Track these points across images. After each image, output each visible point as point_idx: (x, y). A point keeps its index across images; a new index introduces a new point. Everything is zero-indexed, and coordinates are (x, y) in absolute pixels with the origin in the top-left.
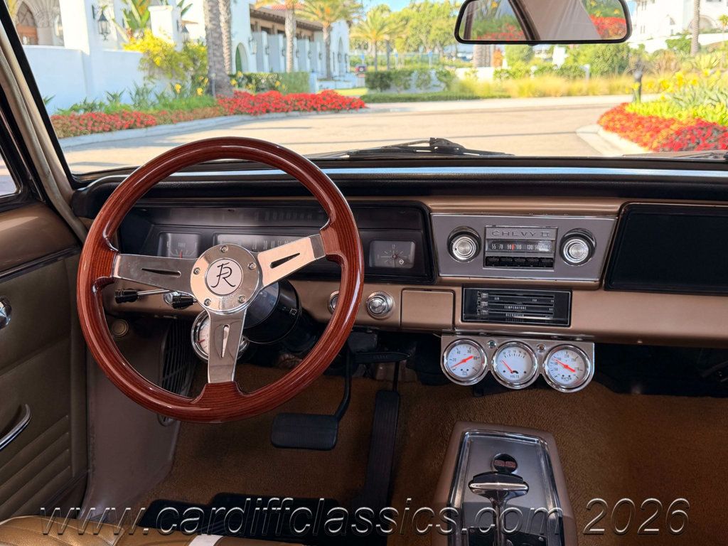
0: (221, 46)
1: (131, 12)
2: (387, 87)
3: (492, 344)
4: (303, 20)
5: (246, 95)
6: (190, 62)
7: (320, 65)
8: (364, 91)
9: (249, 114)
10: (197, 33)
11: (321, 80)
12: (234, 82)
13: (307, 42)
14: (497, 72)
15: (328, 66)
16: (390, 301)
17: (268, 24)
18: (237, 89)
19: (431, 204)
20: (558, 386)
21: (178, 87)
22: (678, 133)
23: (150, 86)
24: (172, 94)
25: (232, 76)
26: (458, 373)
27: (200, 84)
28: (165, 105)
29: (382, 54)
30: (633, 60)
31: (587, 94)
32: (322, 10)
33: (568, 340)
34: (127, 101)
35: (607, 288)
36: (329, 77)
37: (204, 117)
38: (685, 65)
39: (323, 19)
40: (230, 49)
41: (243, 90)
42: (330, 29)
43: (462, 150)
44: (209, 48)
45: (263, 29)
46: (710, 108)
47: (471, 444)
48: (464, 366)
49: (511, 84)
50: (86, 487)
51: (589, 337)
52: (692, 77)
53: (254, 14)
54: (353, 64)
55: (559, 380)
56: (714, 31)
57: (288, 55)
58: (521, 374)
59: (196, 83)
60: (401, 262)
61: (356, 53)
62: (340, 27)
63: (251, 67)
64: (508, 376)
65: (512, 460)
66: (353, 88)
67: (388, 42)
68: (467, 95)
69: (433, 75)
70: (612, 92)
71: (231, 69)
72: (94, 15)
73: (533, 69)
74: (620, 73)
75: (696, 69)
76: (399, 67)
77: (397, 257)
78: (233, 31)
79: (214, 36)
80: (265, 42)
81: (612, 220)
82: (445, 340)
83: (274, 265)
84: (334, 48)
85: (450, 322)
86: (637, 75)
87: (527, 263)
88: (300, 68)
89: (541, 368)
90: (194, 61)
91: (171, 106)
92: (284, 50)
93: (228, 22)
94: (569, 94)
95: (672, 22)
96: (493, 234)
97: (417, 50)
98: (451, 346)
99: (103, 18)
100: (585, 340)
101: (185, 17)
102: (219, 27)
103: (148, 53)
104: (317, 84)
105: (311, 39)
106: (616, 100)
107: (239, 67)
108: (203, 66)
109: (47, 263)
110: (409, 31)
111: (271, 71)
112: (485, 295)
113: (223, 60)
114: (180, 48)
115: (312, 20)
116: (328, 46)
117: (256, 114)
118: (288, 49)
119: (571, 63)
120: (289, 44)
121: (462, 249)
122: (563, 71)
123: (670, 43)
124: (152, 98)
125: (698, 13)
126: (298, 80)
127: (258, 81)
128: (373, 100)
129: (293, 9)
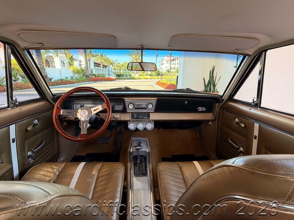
0: (88, 69)
1: (70, 62)
2: (120, 77)
3: (137, 123)
4: (104, 64)
5: (93, 78)
6: (82, 72)
7: (108, 73)
8: (116, 77)
9: (94, 81)
10: (83, 66)
11: (108, 75)
12: (91, 75)
14: (139, 75)
15: (109, 73)
16: (118, 116)
17: (97, 65)
18: (91, 77)
19: (125, 98)
20: (148, 129)
21: (80, 76)
22: (168, 86)
23: (74, 76)
24: (79, 78)
25: (91, 74)
26: (131, 128)
27: (84, 76)
28: (77, 80)
29: (119, 71)
30: (161, 74)
31: (154, 79)
33: (149, 121)
34: (69, 79)
35: (155, 112)
36: (109, 75)
37: (85, 82)
38: (169, 75)
39: (108, 64)
40: (90, 70)
41: (93, 77)
42: (109, 66)
43: (130, 89)
44: (86, 69)
45: (96, 66)
46: (173, 82)
47: (134, 140)
48: (132, 127)
49: (141, 77)
50: (59, 155)
51: (153, 121)
52: (170, 76)
53: (95, 63)
54: (114, 73)
55: (148, 128)
56: (173, 69)
57: (101, 71)
58: (142, 128)
59: (83, 75)
60: (120, 109)
61: (114, 71)
62: (111, 66)
63: (94, 73)
64: (140, 128)
65: (141, 143)
66: (113, 77)
67: (120, 69)
68: (134, 79)
69: (128, 75)
70: (158, 79)
71: (90, 73)
72: (62, 62)
73: (145, 74)
74: (159, 76)
75: (171, 75)
76: (122, 73)
77: (119, 108)
78: (91, 66)
79: (87, 67)
80: (97, 68)
81: (156, 101)
82: (129, 123)
83: (94, 111)
84: (110, 70)
85: (129, 119)
86: (161, 76)
87: (142, 108)
88: (104, 73)
89: (145, 127)
90: (83, 71)
91: (79, 80)
92: (100, 70)
93: (90, 64)
94: (151, 79)
95: (167, 68)
96: (136, 104)
97: (125, 71)
98: (130, 124)
99: (64, 63)
100: (152, 121)
101: (81, 63)
102: (88, 65)
103: (73, 70)
104: (107, 76)
105: (106, 68)
106: (158, 80)
107: (92, 73)
108: (85, 72)
109: (48, 111)
110: (123, 67)
111: (98, 74)
112: (135, 114)
113: (89, 71)
114: (80, 69)
115: (106, 65)
116: (109, 69)
117: (95, 81)
118: (101, 70)
119: (151, 74)
121: (131, 106)
122: (150, 75)
123: (167, 71)
124: (74, 78)
125: (170, 66)
126: (103, 75)
127: (96, 75)
128: (117, 79)
129: (102, 63)
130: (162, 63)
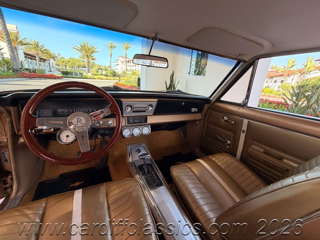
0: (15, 60)
2: (67, 75)
3: (133, 128)
4: (41, 57)
7: (48, 68)
8: (62, 75)
10: (7, 56)
13: (43, 62)
14: (92, 74)
15: (50, 69)
18: (23, 72)
19: (122, 100)
21: (2, 70)
25: (21, 69)
26: (126, 135)
29: (64, 68)
31: (110, 80)
32: (47, 56)
33: (146, 125)
35: (154, 115)
36: (51, 71)
37: (13, 78)
39: (47, 58)
40: (19, 62)
41: (25, 72)
42: (49, 60)
43: (121, 88)
44: (12, 60)
45: (29, 58)
46: (133, 83)
47: (131, 148)
48: (127, 133)
49: (95, 77)
53: (25, 54)
54: (57, 69)
55: (145, 133)
58: (138, 133)
59: (9, 69)
61: (57, 66)
62: (52, 61)
63: (26, 66)
64: (136, 134)
66: (58, 74)
67: (65, 65)
69: (78, 73)
70: (114, 80)
71: (20, 66)
73: (99, 74)
74: (115, 77)
75: (127, 77)
76: (69, 71)
78: (19, 57)
79: (13, 58)
80: (30, 61)
81: (156, 102)
84: (51, 65)
85: (124, 125)
88: (42, 68)
89: (142, 131)
90: (7, 63)
92: (36, 63)
93: (17, 55)
94: (107, 79)
95: (122, 69)
97: (72, 68)
98: (124, 130)
102: (14, 55)
104: (48, 72)
107: (22, 66)
108: (10, 65)
110: (70, 64)
111: (33, 68)
112: (132, 119)
113: (17, 64)
115: (44, 58)
116: (49, 64)
117: (30, 78)
118: (38, 64)
119: (106, 74)
120: (38, 62)
123: (122, 72)
125: (126, 68)
126: (42, 71)
127: (30, 70)
128: (64, 77)
129: (38, 54)
130: (117, 63)
